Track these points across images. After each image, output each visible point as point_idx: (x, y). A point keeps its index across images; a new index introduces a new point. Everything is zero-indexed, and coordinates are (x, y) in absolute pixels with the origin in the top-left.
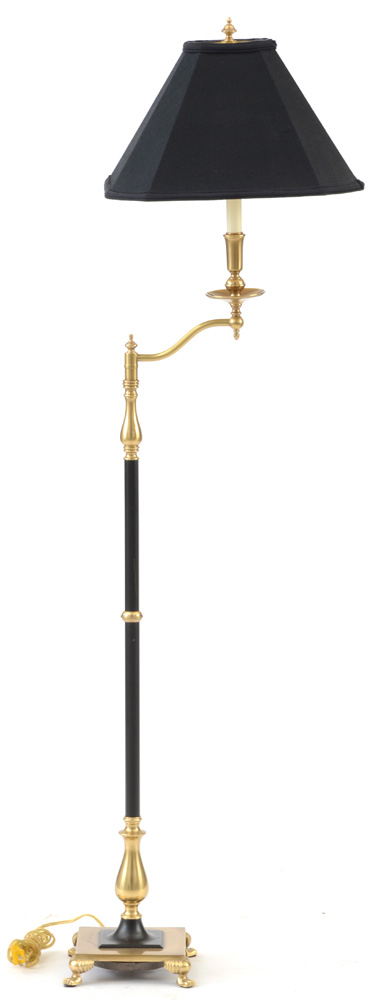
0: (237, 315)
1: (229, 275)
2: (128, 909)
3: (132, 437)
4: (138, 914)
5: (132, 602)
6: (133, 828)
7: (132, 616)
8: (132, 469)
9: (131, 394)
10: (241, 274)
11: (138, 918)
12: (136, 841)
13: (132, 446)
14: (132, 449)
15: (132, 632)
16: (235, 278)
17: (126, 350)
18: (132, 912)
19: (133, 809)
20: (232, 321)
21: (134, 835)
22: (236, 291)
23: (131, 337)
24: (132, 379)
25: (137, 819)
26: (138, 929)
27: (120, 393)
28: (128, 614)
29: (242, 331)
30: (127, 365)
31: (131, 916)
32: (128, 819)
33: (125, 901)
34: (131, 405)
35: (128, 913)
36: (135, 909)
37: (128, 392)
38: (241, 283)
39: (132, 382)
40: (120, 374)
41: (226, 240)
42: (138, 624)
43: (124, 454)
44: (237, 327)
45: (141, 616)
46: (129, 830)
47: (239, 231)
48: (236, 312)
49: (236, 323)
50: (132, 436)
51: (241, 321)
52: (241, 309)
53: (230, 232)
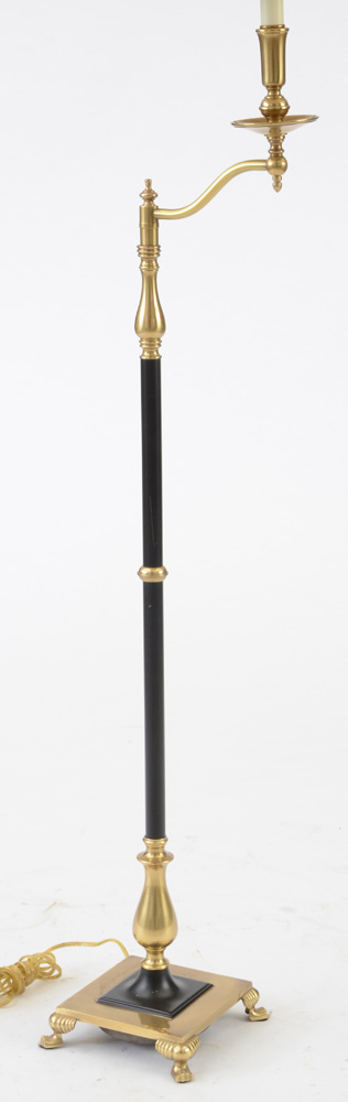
0: (277, 153)
1: (264, 92)
2: (150, 956)
3: (152, 326)
4: (165, 961)
5: (153, 555)
6: (155, 854)
7: (152, 574)
8: (151, 372)
9: (150, 265)
10: (284, 91)
11: (163, 967)
12: (160, 871)
13: (151, 340)
14: (152, 344)
15: (153, 596)
16: (274, 97)
17: (141, 202)
18: (155, 961)
19: (156, 828)
20: (270, 163)
21: (157, 862)
22: (275, 116)
23: (149, 183)
24: (150, 244)
25: (162, 841)
26: (165, 985)
27: (135, 262)
28: (146, 571)
29: (285, 178)
30: (143, 223)
31: (154, 966)
32: (149, 841)
33: (145, 946)
34: (150, 281)
35: (149, 962)
36: (160, 956)
37: (144, 263)
38: (283, 104)
39: (150, 250)
40: (134, 236)
41: (260, 37)
42: (160, 584)
43: (141, 350)
44: (277, 172)
45: (165, 573)
46: (149, 855)
47: (279, 23)
48: (276, 149)
49: (277, 166)
50: (150, 325)
51: (283, 164)
52: (285, 145)
53: (266, 24)
